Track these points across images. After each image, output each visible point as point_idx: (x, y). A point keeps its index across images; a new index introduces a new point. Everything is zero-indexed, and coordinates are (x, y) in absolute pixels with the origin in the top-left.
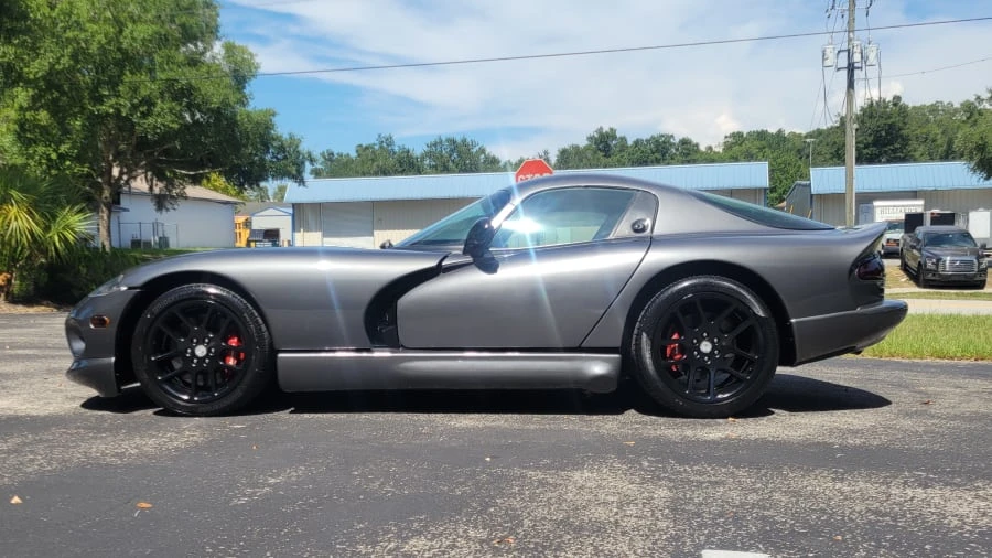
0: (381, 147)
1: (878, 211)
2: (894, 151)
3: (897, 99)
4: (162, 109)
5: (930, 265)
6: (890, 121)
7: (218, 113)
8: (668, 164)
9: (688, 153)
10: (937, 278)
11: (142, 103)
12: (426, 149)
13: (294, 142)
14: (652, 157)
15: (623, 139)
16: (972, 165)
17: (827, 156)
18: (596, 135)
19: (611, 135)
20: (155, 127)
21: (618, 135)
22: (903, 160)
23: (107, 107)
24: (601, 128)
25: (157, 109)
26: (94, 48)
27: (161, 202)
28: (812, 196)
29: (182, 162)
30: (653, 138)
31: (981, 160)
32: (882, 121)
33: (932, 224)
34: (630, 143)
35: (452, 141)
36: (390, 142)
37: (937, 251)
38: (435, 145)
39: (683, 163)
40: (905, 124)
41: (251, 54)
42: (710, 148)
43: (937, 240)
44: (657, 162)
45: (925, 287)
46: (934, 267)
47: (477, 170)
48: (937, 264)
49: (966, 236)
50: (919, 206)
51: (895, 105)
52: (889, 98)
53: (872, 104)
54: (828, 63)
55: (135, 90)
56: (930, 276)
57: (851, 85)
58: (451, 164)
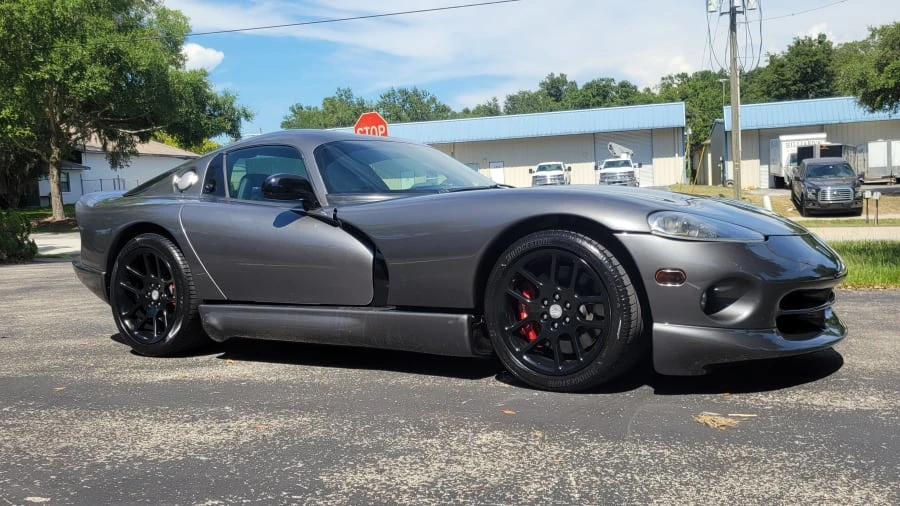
0: (341, 100)
1: (784, 145)
2: (820, 87)
3: (822, 37)
4: (94, 74)
5: (810, 195)
6: (815, 59)
7: (147, 74)
8: (608, 106)
9: (627, 95)
10: (816, 207)
11: (73, 69)
12: (380, 100)
13: (229, 99)
14: (593, 100)
15: (574, 84)
16: (858, 100)
17: (760, 94)
18: (548, 82)
19: (562, 80)
20: (87, 90)
21: (569, 80)
22: (829, 94)
23: (42, 74)
24: (552, 74)
25: (88, 74)
26: (27, 18)
27: (115, 159)
28: (726, 132)
29: (128, 122)
30: (594, 82)
31: (864, 94)
32: (807, 59)
33: (822, 155)
34: (580, 87)
35: (404, 92)
36: (348, 93)
37: (817, 182)
38: (389, 96)
39: (622, 105)
40: (830, 60)
41: (185, 18)
42: (648, 90)
43: (822, 171)
44: (599, 104)
45: (806, 216)
46: (814, 197)
47: (429, 119)
48: (816, 194)
49: (847, 168)
50: (822, 139)
51: (820, 42)
52: (815, 37)
53: (799, 42)
54: (711, 8)
55: (65, 56)
56: (810, 206)
57: (733, 27)
58: (404, 114)
